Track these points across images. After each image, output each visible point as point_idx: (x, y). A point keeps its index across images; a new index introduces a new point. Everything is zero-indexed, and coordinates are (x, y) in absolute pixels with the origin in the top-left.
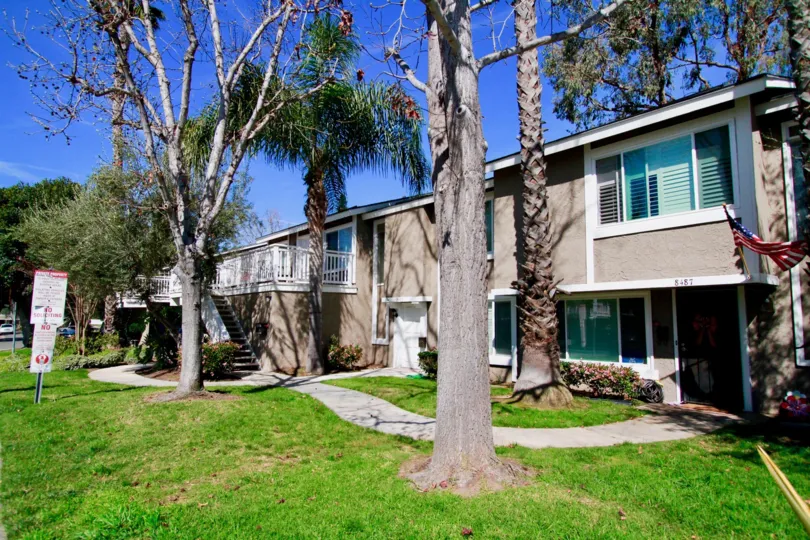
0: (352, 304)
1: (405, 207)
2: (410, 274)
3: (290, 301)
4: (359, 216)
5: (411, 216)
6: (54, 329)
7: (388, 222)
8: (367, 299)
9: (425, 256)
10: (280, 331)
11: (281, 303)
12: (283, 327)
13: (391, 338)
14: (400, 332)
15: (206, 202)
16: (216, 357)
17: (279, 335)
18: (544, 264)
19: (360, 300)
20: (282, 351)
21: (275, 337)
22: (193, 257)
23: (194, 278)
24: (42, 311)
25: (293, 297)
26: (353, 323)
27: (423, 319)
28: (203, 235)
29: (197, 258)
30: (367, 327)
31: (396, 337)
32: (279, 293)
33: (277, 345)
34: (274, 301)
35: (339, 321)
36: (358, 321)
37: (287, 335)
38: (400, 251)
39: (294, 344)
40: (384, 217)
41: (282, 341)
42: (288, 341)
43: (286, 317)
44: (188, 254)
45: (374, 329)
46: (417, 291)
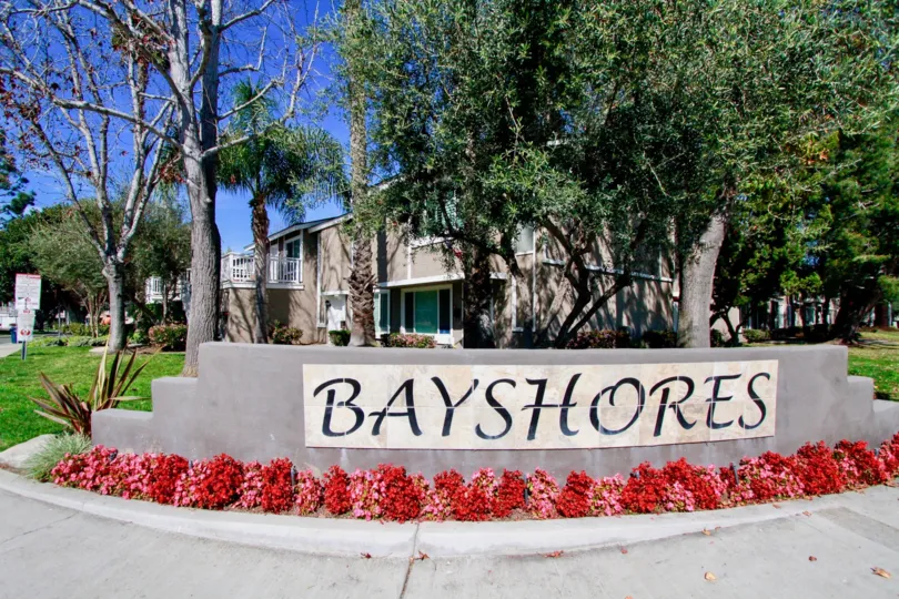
0: (301, 298)
1: (331, 224)
2: (333, 273)
3: (246, 296)
4: (306, 230)
5: (334, 230)
6: (33, 314)
7: (323, 234)
8: (313, 293)
9: (343, 261)
10: (236, 317)
11: (237, 297)
12: (239, 314)
13: (327, 323)
14: (332, 318)
15: (125, 227)
16: (174, 335)
17: (236, 320)
18: (363, 266)
19: (308, 296)
20: (239, 332)
21: (232, 321)
22: (114, 263)
23: (116, 277)
24: (23, 301)
25: (248, 293)
26: (300, 311)
27: (344, 307)
28: (123, 249)
29: (117, 265)
30: (313, 314)
31: (330, 322)
32: (235, 290)
33: (234, 327)
34: (232, 295)
35: (288, 310)
36: (304, 310)
37: (242, 321)
38: (329, 257)
39: (249, 327)
40: (320, 231)
41: (238, 325)
42: (244, 325)
43: (241, 307)
44: (110, 262)
45: (318, 316)
46: (337, 287)
